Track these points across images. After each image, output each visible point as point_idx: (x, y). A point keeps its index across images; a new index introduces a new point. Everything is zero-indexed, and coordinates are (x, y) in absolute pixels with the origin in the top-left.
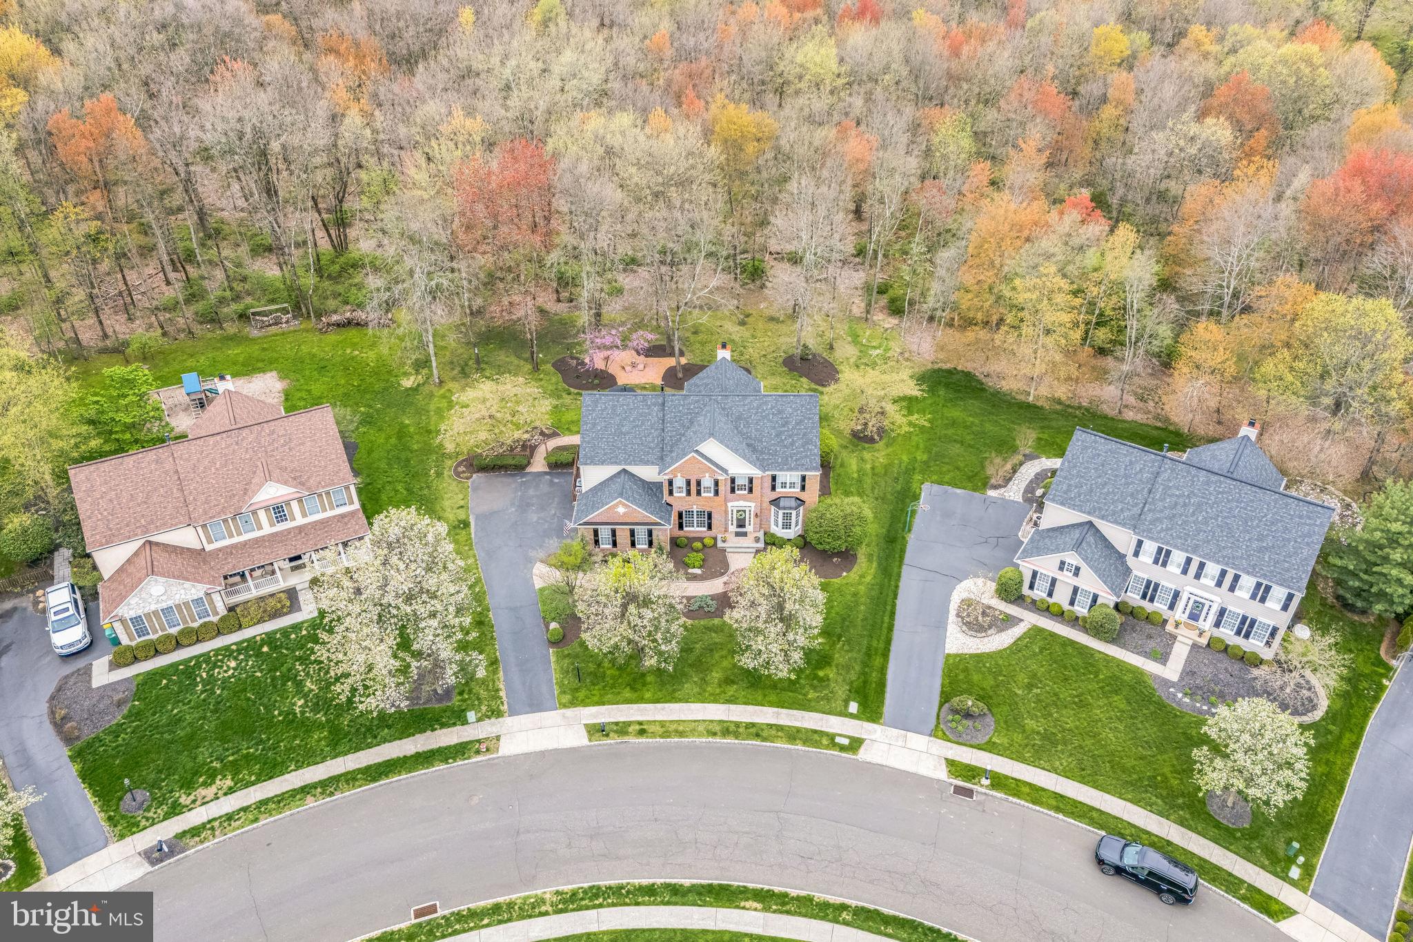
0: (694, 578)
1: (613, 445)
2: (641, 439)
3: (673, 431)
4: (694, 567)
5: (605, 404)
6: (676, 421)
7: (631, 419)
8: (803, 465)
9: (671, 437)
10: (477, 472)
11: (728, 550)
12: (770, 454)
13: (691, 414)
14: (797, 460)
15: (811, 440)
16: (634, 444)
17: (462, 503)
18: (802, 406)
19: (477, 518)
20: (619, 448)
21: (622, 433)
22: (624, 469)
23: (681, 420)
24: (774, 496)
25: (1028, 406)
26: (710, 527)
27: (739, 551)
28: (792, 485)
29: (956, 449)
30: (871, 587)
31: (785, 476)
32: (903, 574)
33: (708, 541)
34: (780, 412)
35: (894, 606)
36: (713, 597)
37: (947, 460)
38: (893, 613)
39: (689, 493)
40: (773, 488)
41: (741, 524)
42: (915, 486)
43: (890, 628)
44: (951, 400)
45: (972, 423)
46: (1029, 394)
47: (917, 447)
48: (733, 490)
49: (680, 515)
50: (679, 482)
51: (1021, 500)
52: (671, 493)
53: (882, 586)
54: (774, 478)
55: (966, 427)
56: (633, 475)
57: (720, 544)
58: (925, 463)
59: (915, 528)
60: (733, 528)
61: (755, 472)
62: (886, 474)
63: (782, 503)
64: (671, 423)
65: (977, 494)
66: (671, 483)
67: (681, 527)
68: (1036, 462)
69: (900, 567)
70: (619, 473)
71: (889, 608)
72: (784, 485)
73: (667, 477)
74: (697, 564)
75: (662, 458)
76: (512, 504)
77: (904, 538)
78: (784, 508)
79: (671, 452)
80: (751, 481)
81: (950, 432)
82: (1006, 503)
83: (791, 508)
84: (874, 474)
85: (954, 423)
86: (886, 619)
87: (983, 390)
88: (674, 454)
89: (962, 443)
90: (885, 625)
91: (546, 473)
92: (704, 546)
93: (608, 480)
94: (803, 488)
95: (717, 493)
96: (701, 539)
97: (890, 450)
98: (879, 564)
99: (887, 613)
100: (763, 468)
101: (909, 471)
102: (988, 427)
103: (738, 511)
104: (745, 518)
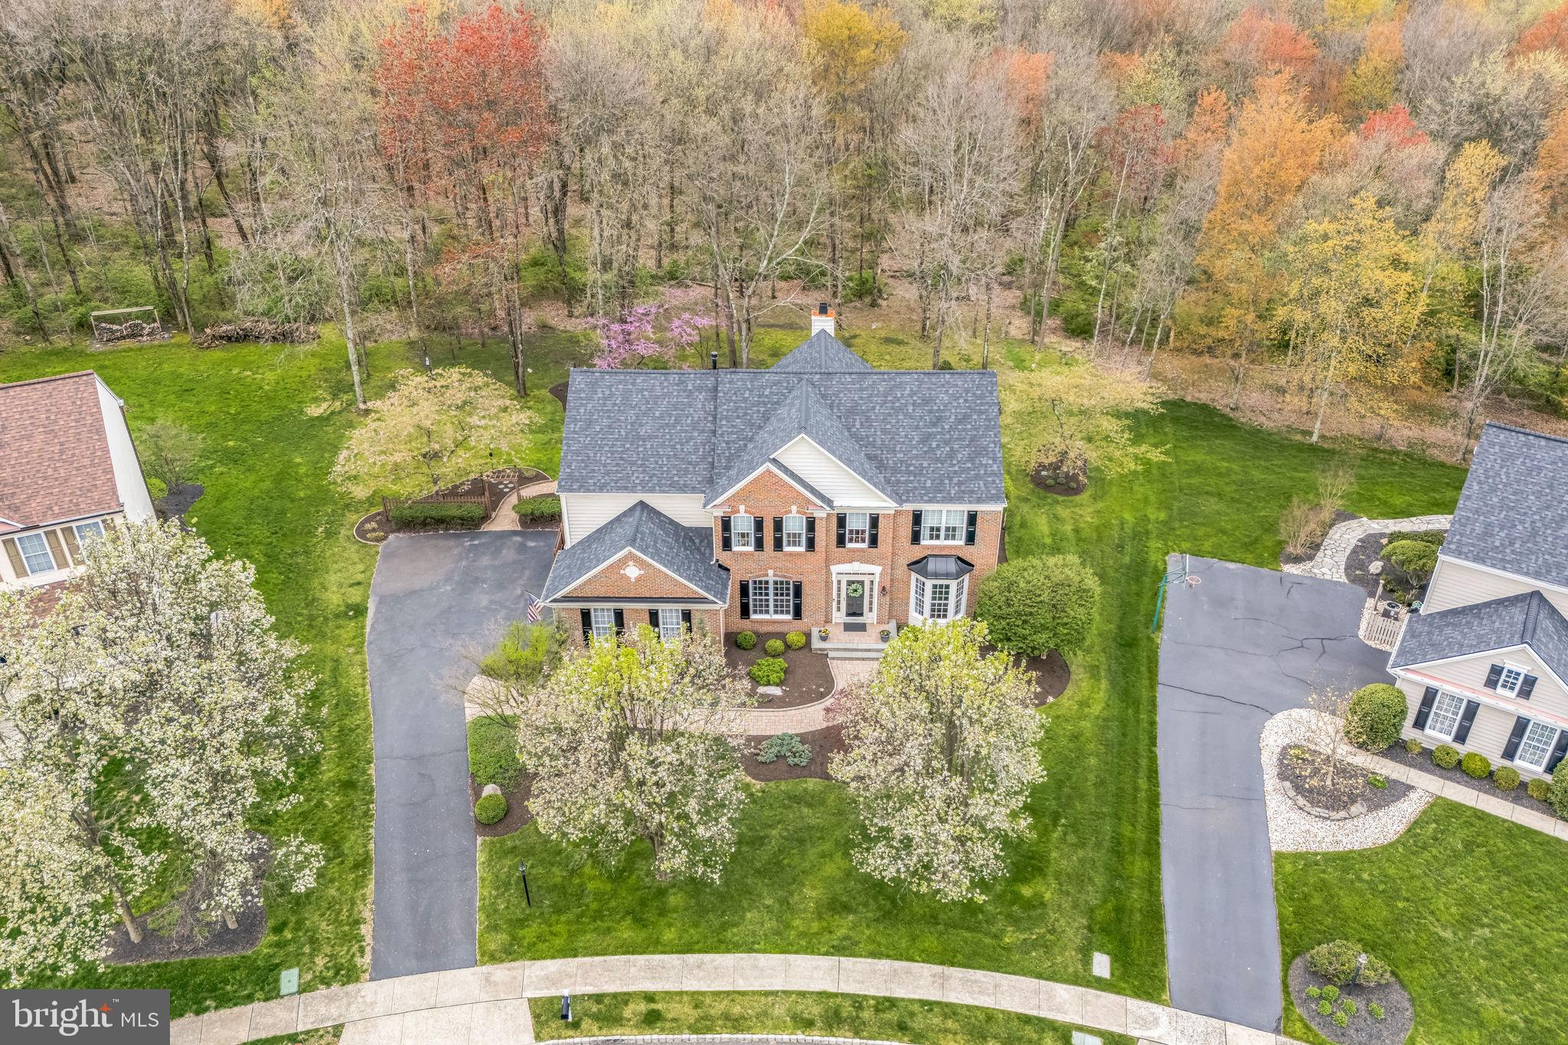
0: (768, 702)
1: (621, 458)
2: (673, 447)
3: (732, 433)
4: (768, 684)
5: (610, 387)
6: (738, 417)
7: (657, 414)
8: (972, 492)
9: (727, 443)
10: (398, 530)
11: (831, 654)
12: (909, 473)
13: (765, 404)
14: (960, 484)
15: (985, 449)
16: (660, 457)
17: (360, 577)
18: (967, 391)
19: (382, 601)
20: (633, 464)
21: (639, 437)
22: (641, 503)
23: (746, 414)
24: (917, 553)
25: (1313, 449)
26: (798, 614)
27: (851, 655)
28: (951, 532)
29: (1212, 505)
30: (1104, 723)
31: (936, 514)
32: (1159, 701)
33: (795, 638)
34: (926, 401)
35: (1153, 759)
36: (804, 738)
37: (1200, 520)
38: (1153, 774)
39: (759, 544)
40: (916, 538)
41: (855, 609)
42: (1154, 557)
43: (1154, 801)
44: (1187, 439)
45: (1229, 470)
46: (1311, 434)
47: (1146, 501)
48: (841, 541)
49: (744, 589)
50: (743, 523)
51: (1344, 579)
52: (727, 544)
53: (1123, 722)
54: (917, 518)
55: (1220, 475)
56: (659, 514)
57: (816, 644)
58: (1165, 523)
59: (1167, 624)
60: (839, 617)
61: (882, 503)
62: (1100, 539)
63: (932, 565)
64: (726, 418)
65: (1265, 571)
66: (726, 525)
67: (745, 612)
68: (1354, 523)
69: (1153, 688)
70: (632, 509)
71: (1144, 762)
72: (935, 532)
73: (719, 513)
74: (774, 677)
75: (711, 481)
76: (448, 579)
77: (1150, 639)
78: (936, 575)
79: (728, 468)
80: (874, 521)
81: (1196, 480)
82: (1321, 586)
83: (947, 576)
84: (1079, 540)
85: (1198, 469)
86: (1143, 783)
87: (1234, 427)
88: (733, 472)
89: (1220, 496)
90: (1142, 795)
92: (788, 647)
93: (611, 522)
94: (971, 538)
95: (811, 544)
96: (781, 636)
97: (1100, 505)
98: (1113, 684)
99: (1143, 773)
100: (899, 498)
101: (1140, 535)
102: (1257, 475)
103: (850, 583)
104: (862, 596)
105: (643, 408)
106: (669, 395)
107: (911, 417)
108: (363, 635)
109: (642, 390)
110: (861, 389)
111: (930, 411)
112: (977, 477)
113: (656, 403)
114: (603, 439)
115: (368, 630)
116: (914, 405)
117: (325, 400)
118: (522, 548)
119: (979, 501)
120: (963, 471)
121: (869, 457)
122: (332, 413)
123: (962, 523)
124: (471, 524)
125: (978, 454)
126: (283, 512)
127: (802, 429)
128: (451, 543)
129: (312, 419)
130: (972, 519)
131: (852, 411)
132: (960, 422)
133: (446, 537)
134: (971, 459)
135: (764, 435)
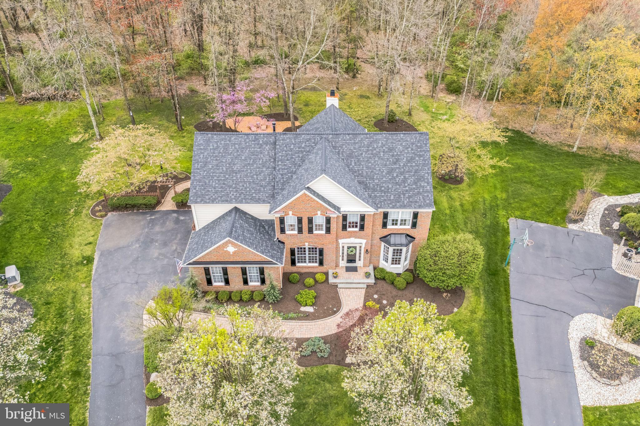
0: (307, 317)
1: (224, 184)
2: (252, 177)
3: (284, 169)
4: (306, 305)
5: (217, 143)
6: (288, 160)
7: (243, 158)
8: (416, 202)
9: (282, 175)
10: (113, 211)
11: (339, 286)
12: (382, 191)
13: (302, 152)
14: (409, 197)
15: (423, 177)
16: (245, 182)
17: (91, 239)
18: (413, 144)
19: (101, 255)
20: (230, 187)
21: (233, 171)
22: (236, 208)
23: (292, 158)
24: (385, 232)
25: (574, 155)
26: (321, 263)
27: (350, 286)
28: (404, 222)
29: (528, 189)
30: (484, 324)
31: (396, 214)
32: (512, 309)
33: (320, 277)
34: (390, 150)
35: (512, 346)
36: (326, 340)
37: (523, 198)
38: (512, 355)
39: (300, 231)
40: (385, 225)
41: (351, 260)
42: (502, 220)
43: (514, 374)
44: (511, 150)
45: (535, 168)
46: (573, 147)
47: (495, 187)
48: (344, 228)
49: (292, 252)
50: (291, 220)
51: (600, 233)
52: (283, 231)
53: (495, 323)
54: (386, 215)
55: (530, 171)
56: (245, 213)
57: (331, 280)
58: (506, 200)
59: (512, 262)
60: (343, 263)
61: (367, 209)
62: (474, 210)
63: (392, 240)
64: (281, 160)
65: (559, 228)
66: (282, 221)
67: (293, 263)
68: (601, 199)
69: (508, 300)
70: (230, 212)
71: (507, 348)
72: (395, 222)
73: (278, 215)
74: (309, 302)
75: (273, 196)
76: (138, 240)
77: (504, 271)
78: (395, 245)
79: (282, 189)
80: (363, 218)
81: (519, 175)
82: (589, 236)
83: (401, 245)
84: (464, 211)
85: (518, 168)
86: (507, 361)
87: (534, 143)
88: (285, 192)
89: (531, 183)
90: (508, 369)
91: (174, 211)
92: (316, 282)
93: (220, 218)
94: (414, 225)
95: (328, 230)
96: (312, 275)
97: (472, 190)
98: (487, 298)
99: (507, 356)
100: (376, 205)
101: (494, 208)
102: (549, 171)
103: (349, 248)
104: (355, 254)
105: (235, 154)
106: (249, 146)
107: (382, 159)
108: (90, 275)
109: (235, 144)
110: (355, 143)
111: (393, 156)
112: (419, 193)
113: (242, 152)
114: (213, 173)
115: (93, 272)
116: (384, 152)
117: (81, 133)
118: (177, 221)
119: (420, 207)
120: (411, 190)
121: (360, 183)
122: (83, 141)
123: (409, 217)
124: (151, 207)
125: (419, 180)
126: (52, 201)
127: (324, 171)
128: (140, 217)
129: (73, 144)
130: (416, 215)
131: (350, 156)
132: (409, 161)
133: (137, 214)
134: (415, 183)
135: (301, 171)
